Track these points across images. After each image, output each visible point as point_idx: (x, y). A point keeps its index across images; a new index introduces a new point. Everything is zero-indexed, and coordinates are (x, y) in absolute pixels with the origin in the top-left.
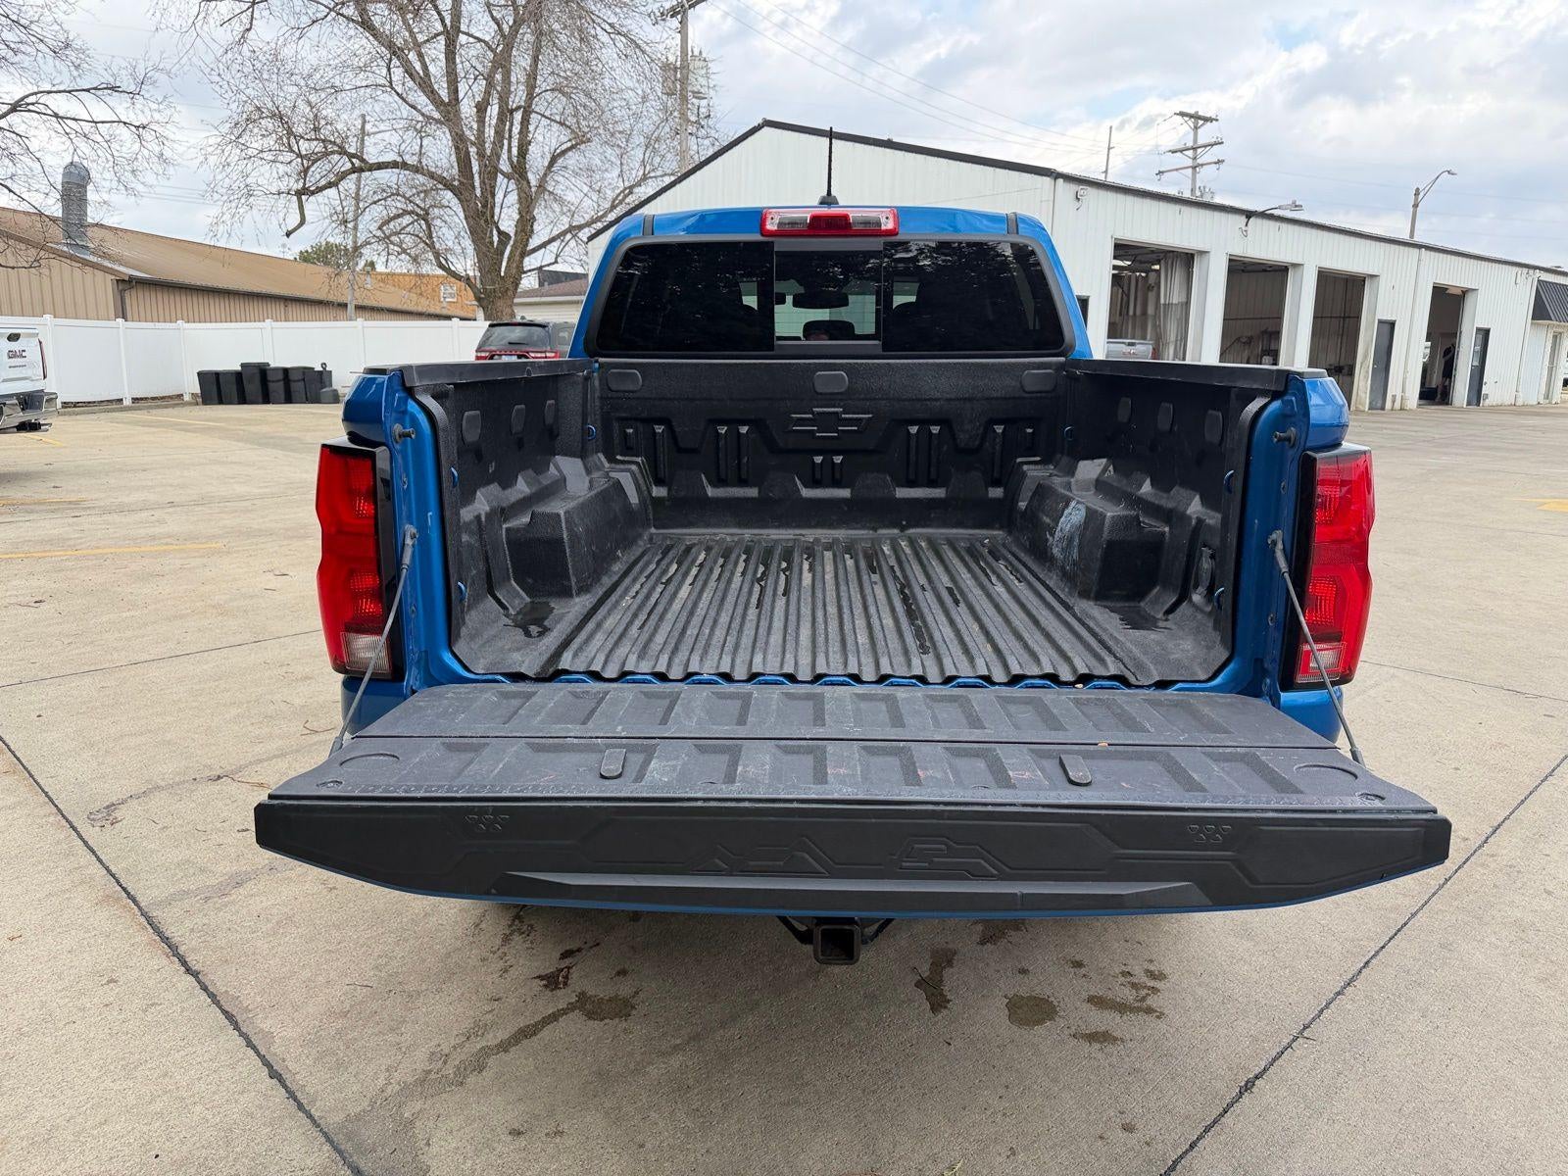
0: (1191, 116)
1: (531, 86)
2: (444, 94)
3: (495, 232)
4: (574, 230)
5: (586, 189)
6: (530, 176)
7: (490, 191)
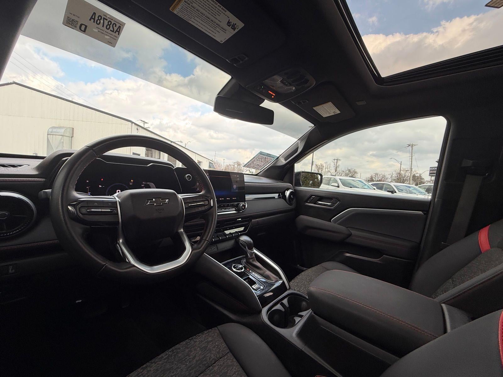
0: (143, 121)
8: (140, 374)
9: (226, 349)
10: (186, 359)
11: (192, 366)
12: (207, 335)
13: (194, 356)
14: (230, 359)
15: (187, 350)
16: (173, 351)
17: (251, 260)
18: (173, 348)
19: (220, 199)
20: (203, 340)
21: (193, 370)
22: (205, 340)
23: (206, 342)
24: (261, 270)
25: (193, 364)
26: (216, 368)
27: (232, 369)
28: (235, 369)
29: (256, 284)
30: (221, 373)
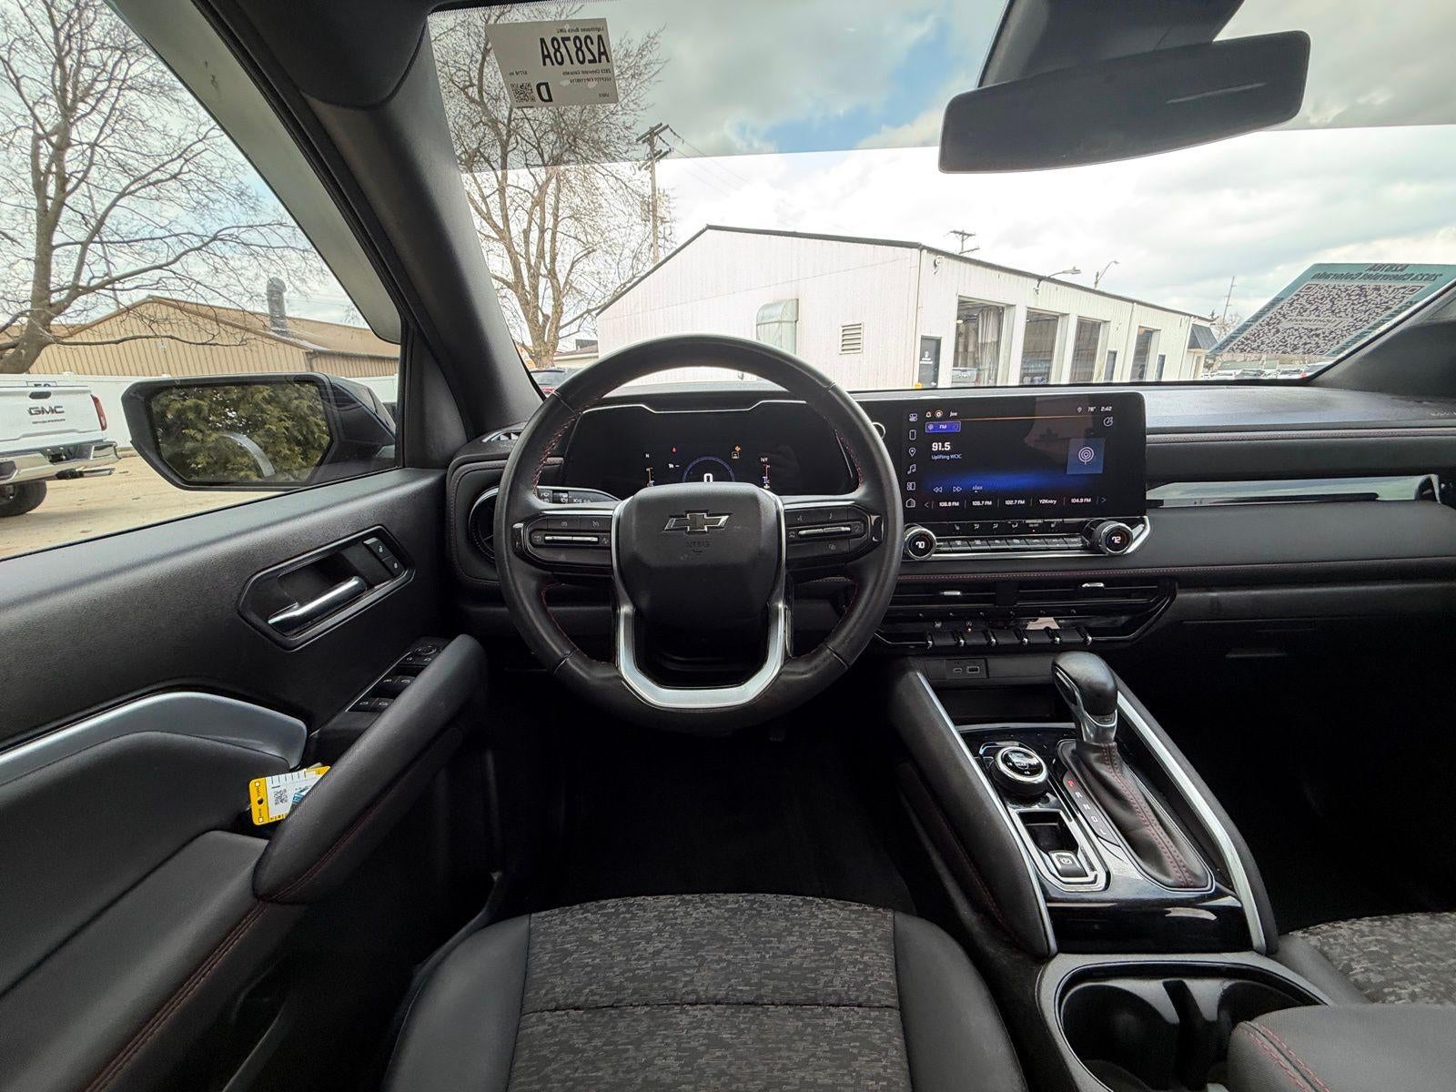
0: (961, 233)
1: (556, 216)
2: (500, 224)
3: (540, 314)
4: (589, 312)
5: (597, 285)
6: (559, 276)
7: (535, 288)
8: (672, 909)
9: (887, 991)
10: (770, 942)
11: (774, 970)
12: (853, 916)
13: (791, 950)
14: (885, 1031)
15: (782, 924)
16: (754, 902)
17: (1093, 756)
18: (760, 897)
19: (1009, 502)
20: (834, 924)
21: (772, 982)
22: (839, 925)
23: (838, 934)
24: (1124, 810)
25: (778, 967)
26: (832, 1022)
27: (872, 1061)
28: (885, 1067)
29: (1076, 854)
30: (838, 1047)
